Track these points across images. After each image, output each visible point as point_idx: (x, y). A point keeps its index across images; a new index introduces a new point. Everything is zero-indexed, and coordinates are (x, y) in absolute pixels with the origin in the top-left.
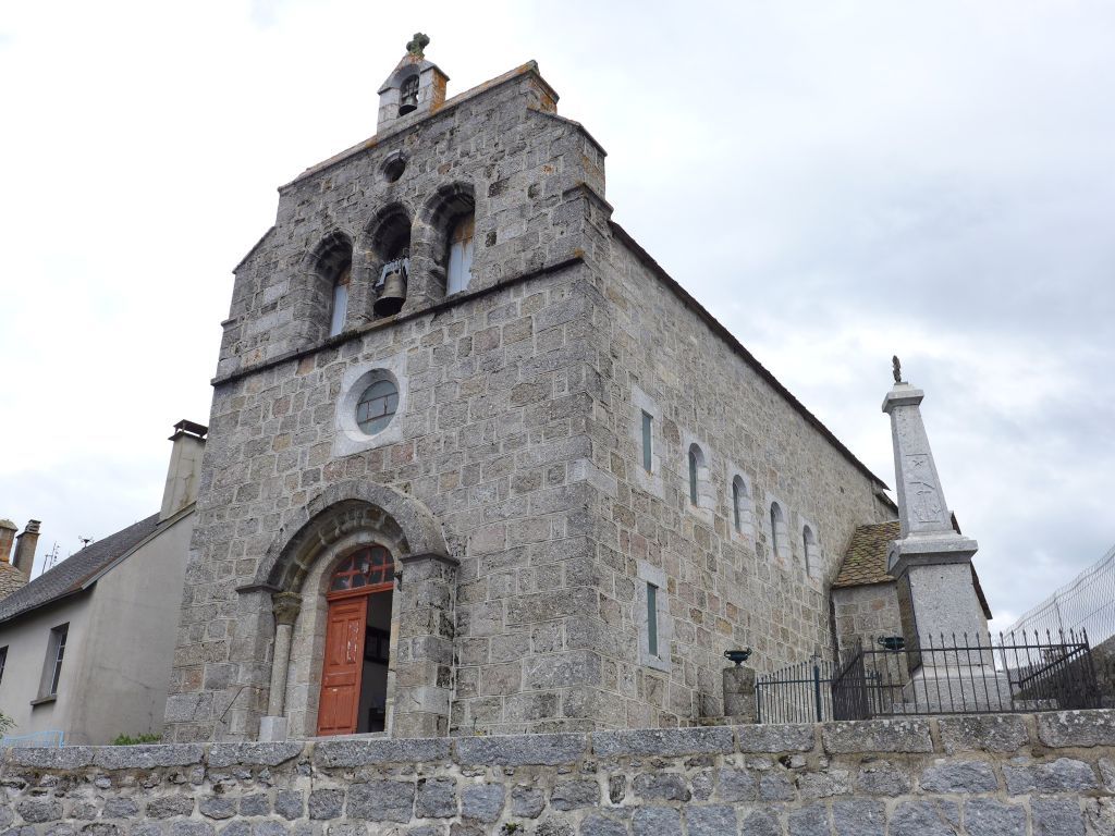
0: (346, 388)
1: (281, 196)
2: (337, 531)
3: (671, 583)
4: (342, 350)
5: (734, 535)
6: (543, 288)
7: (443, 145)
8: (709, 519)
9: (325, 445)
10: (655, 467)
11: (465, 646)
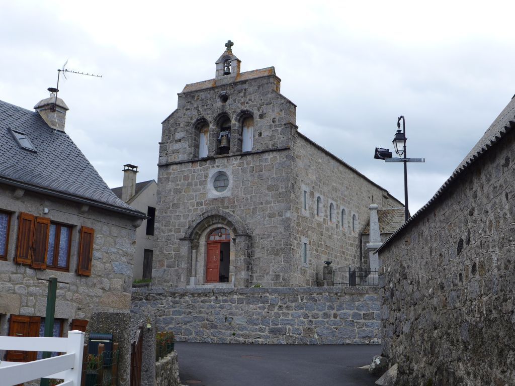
0: (210, 176)
1: (179, 97)
2: (211, 223)
3: (310, 242)
4: (208, 162)
5: (329, 223)
6: (277, 155)
7: (242, 94)
8: (322, 220)
9: (204, 194)
10: (307, 208)
11: (254, 260)
